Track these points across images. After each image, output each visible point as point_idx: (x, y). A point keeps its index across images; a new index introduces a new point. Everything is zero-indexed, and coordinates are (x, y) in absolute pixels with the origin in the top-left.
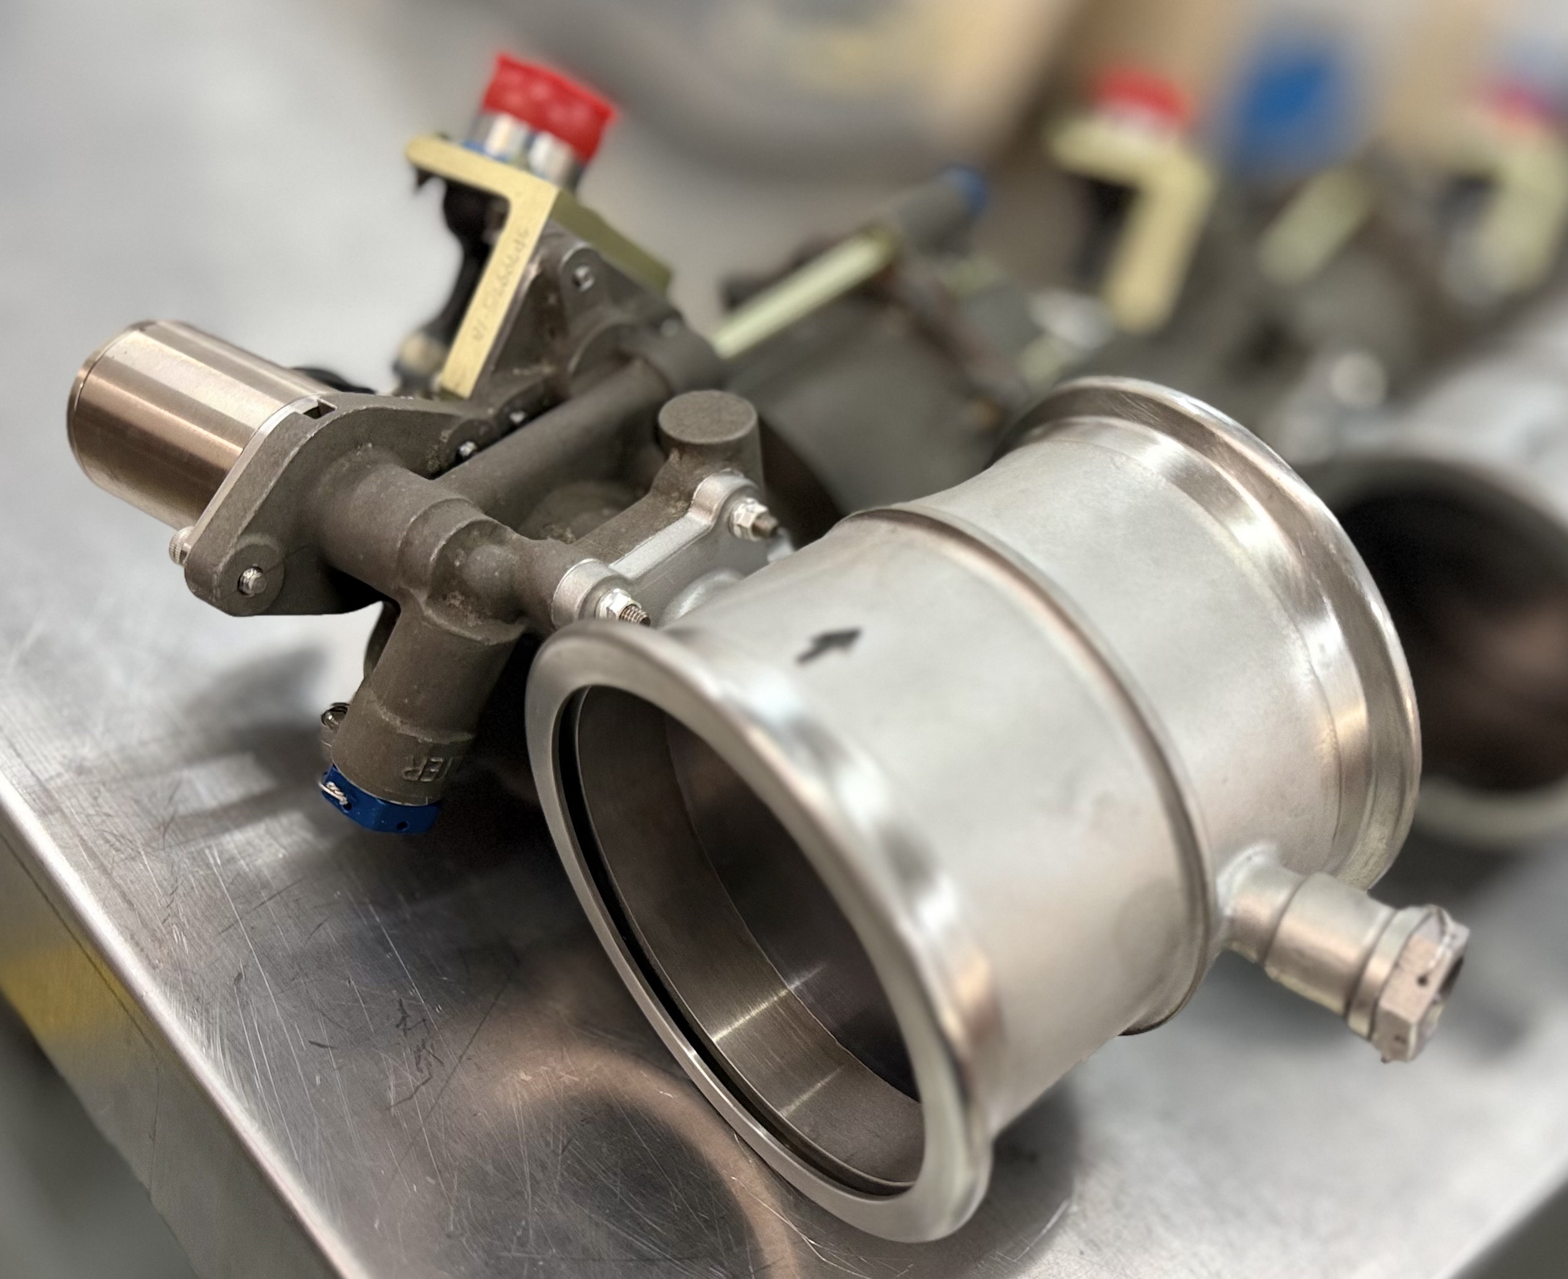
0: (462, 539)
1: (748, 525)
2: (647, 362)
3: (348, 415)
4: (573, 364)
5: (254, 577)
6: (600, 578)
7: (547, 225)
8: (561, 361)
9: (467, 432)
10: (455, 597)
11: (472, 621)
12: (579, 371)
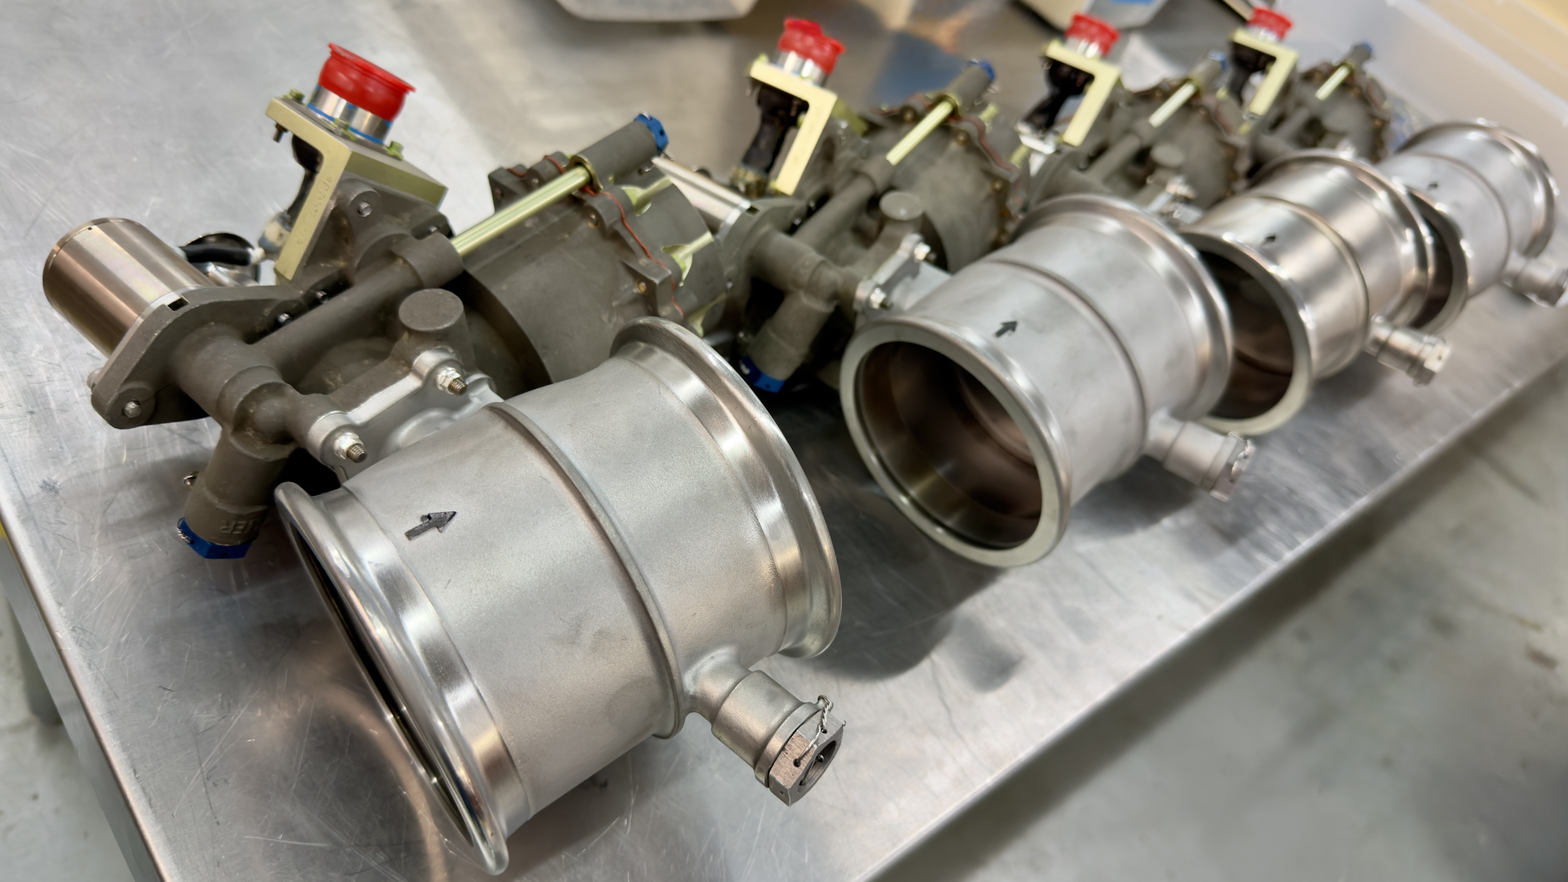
0: (256, 396)
1: (446, 385)
2: (405, 261)
3: (196, 309)
4: (357, 262)
5: (133, 407)
6: (338, 425)
7: (344, 174)
8: (349, 260)
9: (284, 307)
10: (249, 431)
11: (259, 446)
12: (360, 267)
